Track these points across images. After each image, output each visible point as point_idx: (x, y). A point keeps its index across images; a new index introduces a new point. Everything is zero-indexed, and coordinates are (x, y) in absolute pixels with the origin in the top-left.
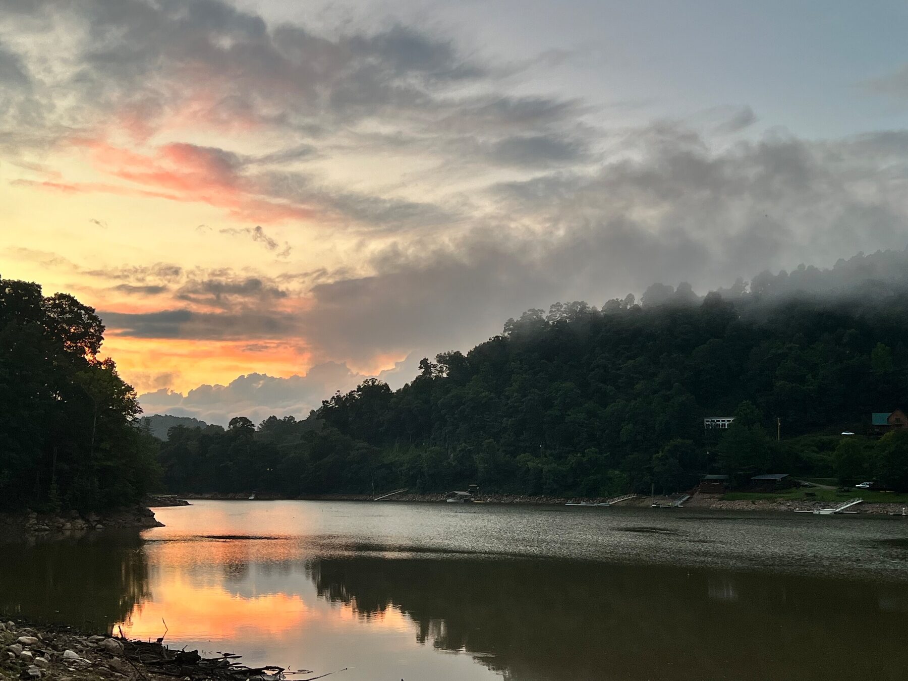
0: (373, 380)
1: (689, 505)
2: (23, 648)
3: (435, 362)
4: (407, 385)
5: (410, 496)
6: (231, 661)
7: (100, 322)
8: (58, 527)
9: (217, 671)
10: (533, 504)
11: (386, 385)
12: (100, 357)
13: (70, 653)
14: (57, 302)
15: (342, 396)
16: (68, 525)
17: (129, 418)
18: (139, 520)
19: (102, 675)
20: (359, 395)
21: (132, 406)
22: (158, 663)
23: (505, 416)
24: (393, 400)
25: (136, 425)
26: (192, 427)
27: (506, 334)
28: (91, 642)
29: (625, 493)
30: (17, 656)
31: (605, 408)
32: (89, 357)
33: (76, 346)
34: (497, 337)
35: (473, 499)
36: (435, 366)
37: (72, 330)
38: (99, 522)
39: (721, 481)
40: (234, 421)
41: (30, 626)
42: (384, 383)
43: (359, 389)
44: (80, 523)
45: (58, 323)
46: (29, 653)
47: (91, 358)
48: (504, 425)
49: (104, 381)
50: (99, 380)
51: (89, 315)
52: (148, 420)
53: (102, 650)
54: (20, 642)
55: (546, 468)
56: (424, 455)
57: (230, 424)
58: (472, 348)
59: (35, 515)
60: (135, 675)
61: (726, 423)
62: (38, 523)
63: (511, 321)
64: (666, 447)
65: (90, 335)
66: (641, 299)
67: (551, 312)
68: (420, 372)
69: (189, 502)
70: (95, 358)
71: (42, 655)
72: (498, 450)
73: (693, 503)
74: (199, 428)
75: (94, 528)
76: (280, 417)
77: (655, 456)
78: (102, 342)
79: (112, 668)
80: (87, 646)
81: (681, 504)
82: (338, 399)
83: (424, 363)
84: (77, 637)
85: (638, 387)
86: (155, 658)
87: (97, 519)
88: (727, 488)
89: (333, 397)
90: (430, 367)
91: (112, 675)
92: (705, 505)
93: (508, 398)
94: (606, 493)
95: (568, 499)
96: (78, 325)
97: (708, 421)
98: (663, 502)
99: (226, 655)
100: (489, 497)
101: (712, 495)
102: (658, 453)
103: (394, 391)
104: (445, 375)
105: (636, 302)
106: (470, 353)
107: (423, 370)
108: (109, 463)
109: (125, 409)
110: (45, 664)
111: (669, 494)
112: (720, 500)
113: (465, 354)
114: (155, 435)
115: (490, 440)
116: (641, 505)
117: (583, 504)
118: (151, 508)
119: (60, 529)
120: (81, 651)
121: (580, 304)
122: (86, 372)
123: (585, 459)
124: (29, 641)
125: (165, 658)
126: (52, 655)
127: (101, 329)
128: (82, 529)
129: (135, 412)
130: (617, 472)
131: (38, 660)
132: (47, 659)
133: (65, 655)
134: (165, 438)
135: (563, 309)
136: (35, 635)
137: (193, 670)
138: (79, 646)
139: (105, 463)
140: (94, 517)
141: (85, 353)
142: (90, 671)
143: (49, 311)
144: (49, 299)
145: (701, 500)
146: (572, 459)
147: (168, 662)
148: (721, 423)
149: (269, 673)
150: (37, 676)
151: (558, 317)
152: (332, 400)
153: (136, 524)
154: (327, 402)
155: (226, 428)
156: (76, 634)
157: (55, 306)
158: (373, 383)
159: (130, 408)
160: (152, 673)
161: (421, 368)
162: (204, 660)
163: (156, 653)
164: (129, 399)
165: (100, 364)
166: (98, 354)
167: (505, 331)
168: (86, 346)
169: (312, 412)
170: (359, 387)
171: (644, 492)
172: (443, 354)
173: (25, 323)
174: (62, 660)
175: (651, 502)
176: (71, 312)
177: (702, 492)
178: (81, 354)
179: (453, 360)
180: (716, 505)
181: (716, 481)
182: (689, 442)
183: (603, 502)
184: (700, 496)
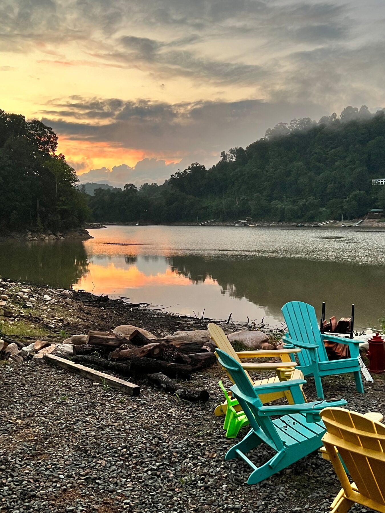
0: (197, 164)
1: (362, 225)
2: (24, 294)
3: (229, 153)
4: (214, 166)
5: (216, 223)
6: (124, 301)
7: (55, 135)
8: (42, 239)
9: (117, 305)
10: (280, 226)
11: (203, 166)
12: (57, 153)
13: (47, 297)
14: (33, 125)
15: (181, 172)
16: (47, 238)
17: (73, 185)
18: (81, 235)
19: (62, 306)
20: (189, 172)
21: (74, 179)
22: (89, 301)
23: (266, 181)
24: (207, 173)
25: (77, 188)
26: (106, 189)
27: (267, 137)
28: (57, 292)
29: (328, 220)
30: (21, 298)
31: (319, 176)
32: (51, 153)
33: (44, 148)
34: (262, 139)
35: (248, 224)
36: (229, 155)
37: (42, 140)
38: (62, 236)
39: (379, 212)
40: (127, 186)
41: (29, 285)
42: (202, 165)
43: (189, 168)
44: (53, 236)
45: (35, 136)
46: (27, 297)
47: (53, 154)
48: (265, 186)
49: (60, 166)
50: (57, 165)
51: (50, 131)
52: (83, 186)
53: (63, 295)
54: (22, 291)
55: (287, 207)
56: (223, 202)
57: (125, 187)
58: (248, 145)
59: (30, 233)
60: (77, 307)
61: (384, 182)
62: (32, 237)
63: (269, 129)
64: (351, 196)
65: (51, 142)
66: (340, 116)
67: (291, 124)
68: (221, 159)
69: (106, 226)
70: (54, 154)
71: (33, 297)
72: (262, 199)
73: (364, 224)
74: (109, 189)
75: (60, 239)
76: (150, 184)
77: (344, 200)
78: (57, 145)
79: (66, 303)
80: (56, 294)
81: (357, 225)
82: (178, 174)
83: (223, 154)
84: (51, 290)
85: (337, 164)
86: (88, 299)
87: (61, 234)
88: (382, 216)
89: (176, 173)
90: (226, 156)
91: (66, 307)
92: (371, 225)
93: (267, 171)
94: (318, 220)
95: (298, 223)
96: (45, 136)
97: (374, 181)
98: (348, 224)
99: (122, 298)
100: (257, 223)
101: (374, 220)
102: (346, 198)
103: (207, 169)
104: (234, 160)
105: (337, 118)
106: (247, 148)
107: (222, 157)
108: (65, 207)
109: (71, 180)
110: (35, 301)
111: (351, 220)
112: (379, 222)
113: (244, 149)
114: (88, 193)
115: (258, 194)
116: (337, 225)
117: (306, 225)
118: (86, 230)
119: (43, 240)
120: (52, 296)
121: (307, 119)
122: (50, 161)
123: (307, 203)
124: (27, 291)
125: (92, 299)
126: (38, 297)
127: (57, 138)
128: (54, 239)
129: (76, 181)
130: (324, 209)
131: (31, 300)
132: (35, 299)
133: (44, 298)
134: (93, 195)
135: (297, 122)
136: (30, 288)
137: (105, 304)
138: (51, 293)
139: (62, 207)
140: (59, 234)
141: (49, 151)
142: (56, 305)
143: (30, 130)
144: (29, 123)
145: (367, 222)
146: (301, 203)
147: (94, 301)
148: (381, 182)
149: (142, 306)
150: (31, 307)
151: (295, 127)
152: (175, 174)
153: (80, 237)
154: (173, 175)
155: (123, 189)
156: (51, 288)
157: (32, 127)
158: (197, 165)
159: (73, 180)
160: (86, 305)
161: (221, 156)
162: (111, 300)
163: (89, 297)
164: (72, 174)
165: (57, 157)
166: (55, 152)
167: (266, 136)
168: (49, 148)
169: (166, 181)
170: (189, 167)
171: (338, 219)
172: (233, 149)
173: (18, 136)
174: (43, 299)
175: (341, 224)
176: (41, 130)
177: (369, 218)
178: (47, 152)
179: (239, 152)
180: (375, 225)
181: (376, 212)
182: (363, 192)
183: (317, 224)
184: (368, 221)
